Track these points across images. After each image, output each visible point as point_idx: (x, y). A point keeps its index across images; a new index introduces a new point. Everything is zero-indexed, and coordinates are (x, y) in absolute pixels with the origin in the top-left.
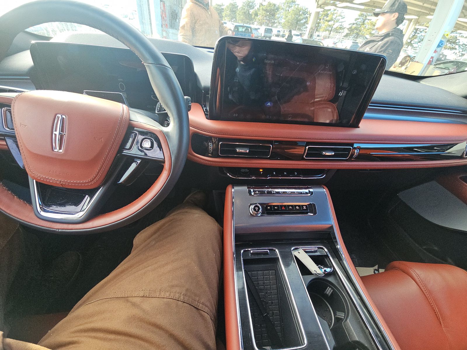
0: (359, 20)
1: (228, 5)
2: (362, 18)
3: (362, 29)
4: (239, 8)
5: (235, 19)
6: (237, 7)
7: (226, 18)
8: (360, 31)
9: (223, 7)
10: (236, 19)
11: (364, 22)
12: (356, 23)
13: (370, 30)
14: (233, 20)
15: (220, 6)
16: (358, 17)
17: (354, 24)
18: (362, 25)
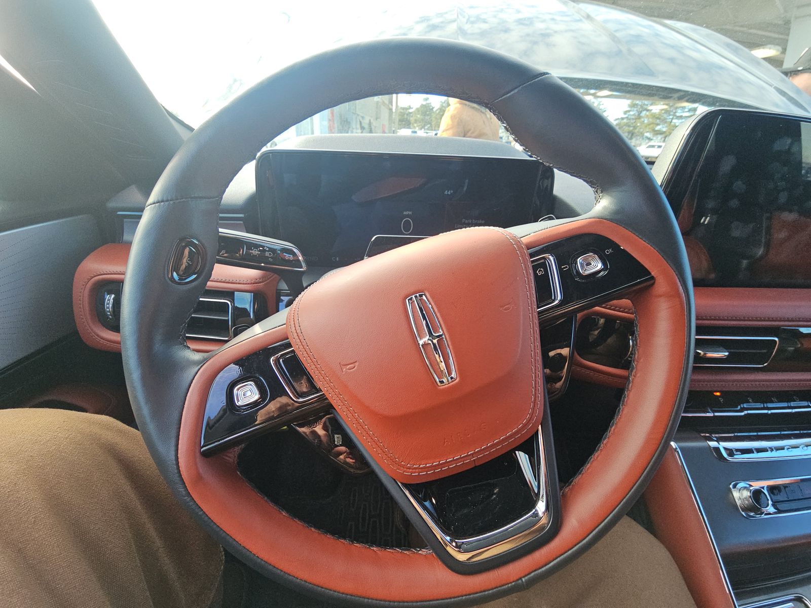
0: (632, 113)
1: (418, 106)
2: (635, 109)
3: (638, 124)
4: (434, 110)
5: (429, 126)
6: (433, 108)
7: (415, 125)
8: (635, 127)
9: (411, 111)
10: (431, 125)
11: (639, 115)
12: (627, 118)
13: (652, 126)
14: (426, 127)
15: (407, 109)
16: (629, 109)
17: (623, 119)
18: (638, 120)
